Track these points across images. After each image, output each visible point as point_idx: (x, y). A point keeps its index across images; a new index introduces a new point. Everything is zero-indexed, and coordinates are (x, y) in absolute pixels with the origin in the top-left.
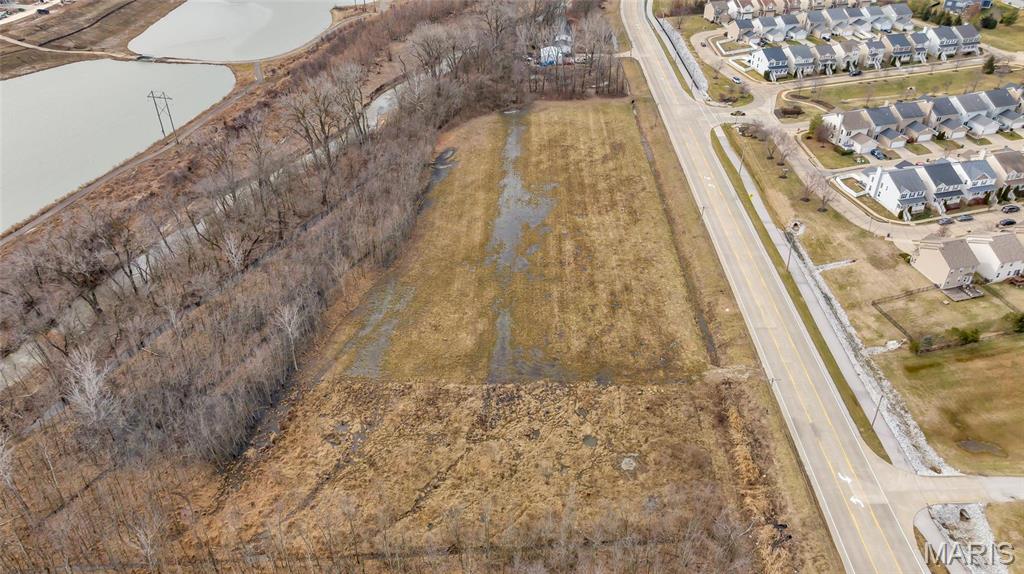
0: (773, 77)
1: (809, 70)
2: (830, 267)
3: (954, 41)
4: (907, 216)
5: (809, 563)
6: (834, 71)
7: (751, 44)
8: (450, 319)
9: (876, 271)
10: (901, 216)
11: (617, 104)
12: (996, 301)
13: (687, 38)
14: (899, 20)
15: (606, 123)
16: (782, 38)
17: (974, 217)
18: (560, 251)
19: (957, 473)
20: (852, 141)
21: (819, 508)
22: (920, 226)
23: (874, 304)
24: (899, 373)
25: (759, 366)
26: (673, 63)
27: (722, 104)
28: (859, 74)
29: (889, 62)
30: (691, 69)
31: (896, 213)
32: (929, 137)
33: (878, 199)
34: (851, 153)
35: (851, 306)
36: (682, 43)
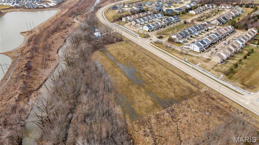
0: (150, 31)
1: (156, 28)
2: (198, 64)
3: (176, 19)
4: (201, 52)
5: (252, 117)
6: (160, 28)
7: (138, 25)
8: (141, 99)
9: (206, 63)
10: (200, 52)
11: (123, 43)
12: (228, 63)
13: (123, 26)
14: (162, 16)
15: (126, 47)
16: (144, 23)
17: (211, 49)
18: (147, 77)
19: (253, 93)
20: (179, 40)
21: (244, 107)
22: (204, 53)
23: (212, 69)
24: (228, 80)
25: (208, 86)
26: (126, 32)
27: (145, 38)
28: (165, 28)
29: (168, 25)
30: (131, 32)
31: (199, 52)
32: (190, 37)
33: (194, 50)
34: (180, 43)
35: (209, 71)
36: (123, 27)
